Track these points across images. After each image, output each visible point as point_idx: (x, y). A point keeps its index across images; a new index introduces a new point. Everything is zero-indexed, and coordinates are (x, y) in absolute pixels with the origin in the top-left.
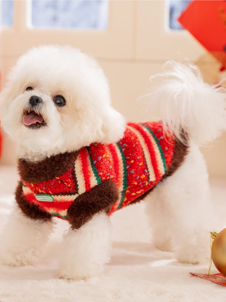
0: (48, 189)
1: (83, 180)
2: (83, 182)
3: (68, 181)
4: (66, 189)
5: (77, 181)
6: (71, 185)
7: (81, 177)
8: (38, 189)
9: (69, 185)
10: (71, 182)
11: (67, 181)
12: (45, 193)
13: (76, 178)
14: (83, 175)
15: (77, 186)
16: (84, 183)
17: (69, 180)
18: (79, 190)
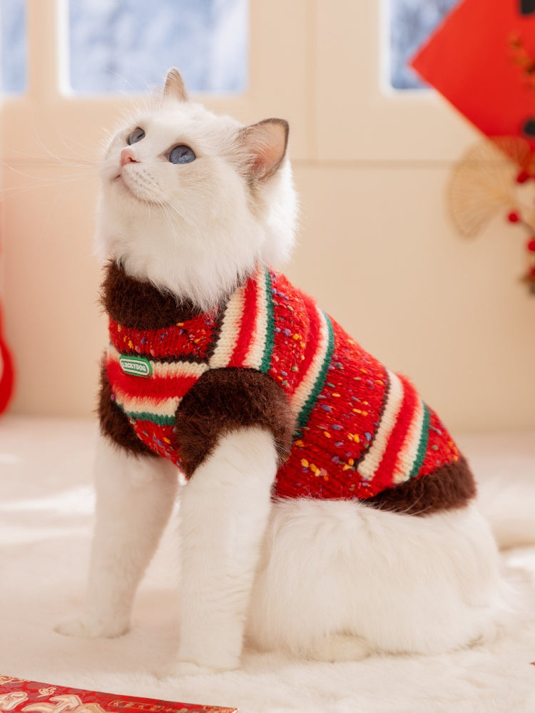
0: (149, 345)
1: (235, 340)
2: (232, 346)
3: (200, 332)
4: (186, 347)
5: (219, 339)
6: (200, 341)
7: (233, 332)
8: (127, 341)
9: (197, 341)
10: (204, 335)
11: (198, 331)
12: (139, 351)
13: (220, 331)
14: (238, 332)
15: (214, 346)
16: (234, 347)
17: (203, 331)
18: (213, 356)
